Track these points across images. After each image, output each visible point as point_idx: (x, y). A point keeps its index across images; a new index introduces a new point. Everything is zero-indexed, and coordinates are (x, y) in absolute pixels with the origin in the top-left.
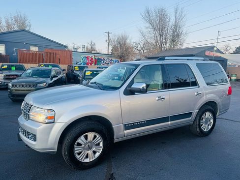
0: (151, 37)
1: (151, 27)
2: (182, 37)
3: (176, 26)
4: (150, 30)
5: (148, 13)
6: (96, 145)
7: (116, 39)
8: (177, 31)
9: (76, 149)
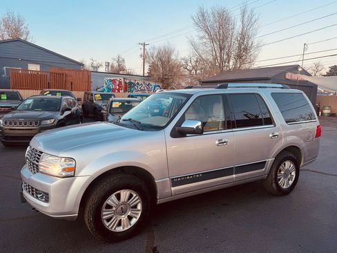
0: (208, 50)
1: (207, 37)
2: (252, 51)
3: (243, 36)
4: (205, 40)
5: (203, 16)
6: (132, 207)
7: (156, 54)
8: (245, 43)
9: (104, 213)
